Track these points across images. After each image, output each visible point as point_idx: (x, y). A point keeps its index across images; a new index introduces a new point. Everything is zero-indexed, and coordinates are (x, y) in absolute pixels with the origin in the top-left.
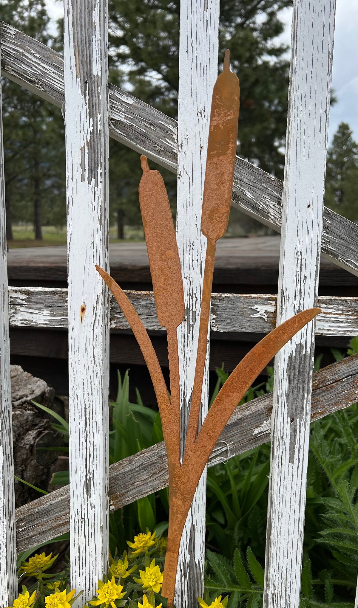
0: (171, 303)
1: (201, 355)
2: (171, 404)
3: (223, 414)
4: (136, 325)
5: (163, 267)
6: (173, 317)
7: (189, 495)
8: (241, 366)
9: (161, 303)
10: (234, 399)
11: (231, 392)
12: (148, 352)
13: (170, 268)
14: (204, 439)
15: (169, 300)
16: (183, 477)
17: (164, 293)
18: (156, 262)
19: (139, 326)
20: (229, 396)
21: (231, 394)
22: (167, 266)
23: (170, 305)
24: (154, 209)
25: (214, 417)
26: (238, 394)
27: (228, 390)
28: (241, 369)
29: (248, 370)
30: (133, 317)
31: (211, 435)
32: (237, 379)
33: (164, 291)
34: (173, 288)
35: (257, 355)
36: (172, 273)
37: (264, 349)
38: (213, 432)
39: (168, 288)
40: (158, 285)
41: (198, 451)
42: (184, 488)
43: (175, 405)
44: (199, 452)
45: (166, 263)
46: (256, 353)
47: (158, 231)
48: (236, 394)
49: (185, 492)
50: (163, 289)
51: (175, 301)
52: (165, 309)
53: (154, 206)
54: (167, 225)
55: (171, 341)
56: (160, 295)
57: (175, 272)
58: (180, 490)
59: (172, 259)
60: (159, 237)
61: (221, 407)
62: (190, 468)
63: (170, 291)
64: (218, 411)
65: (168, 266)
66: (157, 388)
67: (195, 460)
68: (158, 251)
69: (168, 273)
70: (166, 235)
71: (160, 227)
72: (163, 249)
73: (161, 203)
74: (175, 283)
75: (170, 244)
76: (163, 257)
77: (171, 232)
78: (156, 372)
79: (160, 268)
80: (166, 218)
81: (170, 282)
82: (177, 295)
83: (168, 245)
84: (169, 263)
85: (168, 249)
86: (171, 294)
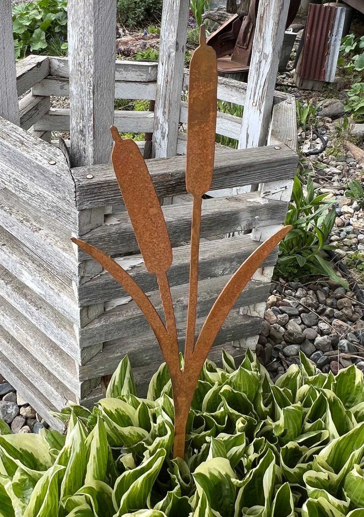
3: (216, 324)
6: (161, 264)
10: (226, 310)
13: (154, 223)
14: (201, 348)
15: (156, 250)
18: (138, 222)
20: (221, 310)
21: (222, 308)
22: (151, 222)
23: (158, 254)
24: (131, 175)
25: (209, 329)
26: (228, 306)
27: (220, 306)
28: (230, 287)
29: (235, 286)
30: (120, 274)
31: (207, 342)
32: (227, 296)
33: (150, 244)
34: (160, 239)
35: (242, 273)
36: (157, 227)
37: (248, 267)
39: (154, 240)
40: (144, 240)
41: (196, 358)
43: (172, 332)
45: (149, 220)
47: (138, 193)
51: (162, 250)
52: (154, 259)
53: (130, 172)
54: (147, 187)
55: (162, 283)
56: (147, 249)
57: (159, 225)
58: (183, 390)
59: (155, 215)
60: (139, 198)
63: (157, 243)
68: (140, 211)
69: (153, 228)
70: (147, 196)
71: (140, 190)
72: (146, 209)
73: (138, 168)
74: (161, 234)
75: (151, 202)
76: (146, 215)
77: (151, 192)
78: (151, 312)
79: (145, 225)
80: (146, 181)
81: (156, 235)
82: (163, 245)
83: (149, 204)
84: (153, 220)
85: (150, 207)
86: (158, 245)
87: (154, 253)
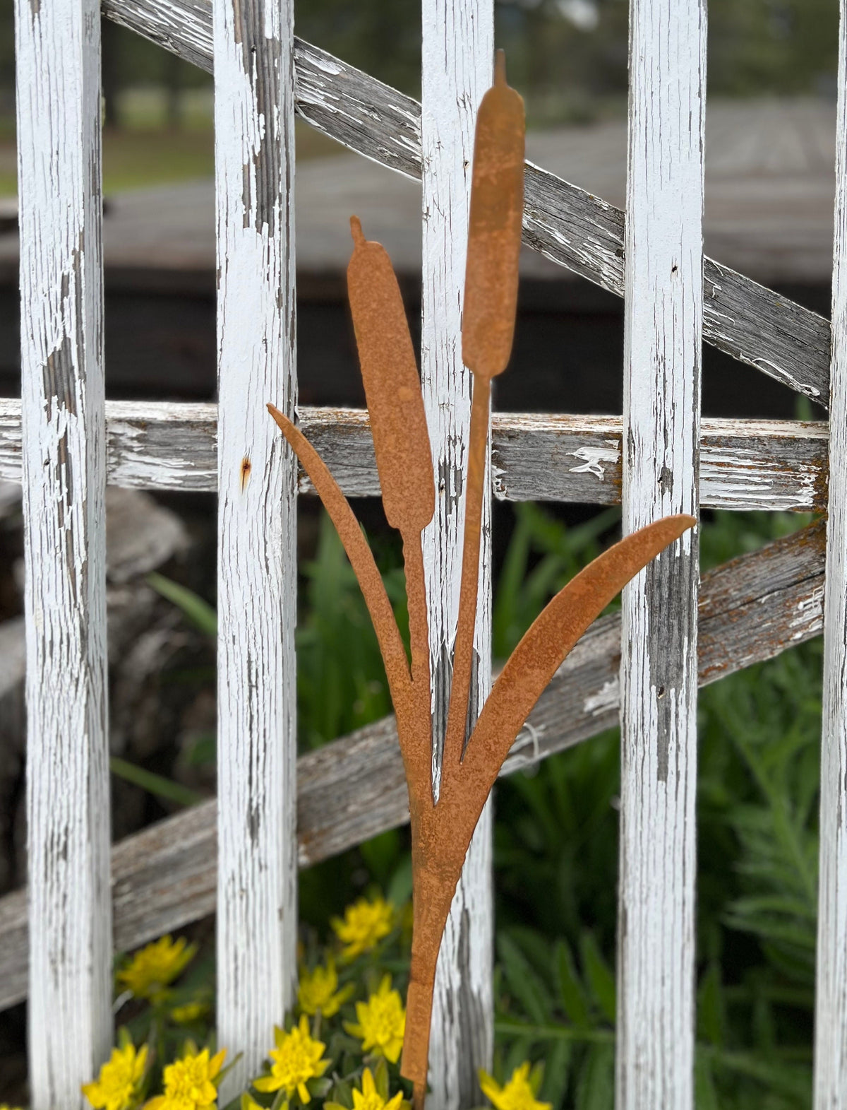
0: (408, 485)
1: (469, 590)
2: (412, 680)
3: (514, 708)
4: (343, 521)
5: (393, 416)
6: (413, 512)
7: (452, 867)
8: (547, 616)
9: (389, 484)
10: (536, 680)
11: (529, 667)
12: (366, 576)
13: (406, 419)
14: (478, 756)
15: (405, 479)
16: (439, 828)
17: (395, 465)
18: (379, 407)
19: (348, 524)
20: (526, 674)
21: (529, 671)
22: (400, 415)
23: (408, 488)
24: (374, 310)
25: (498, 713)
26: (543, 672)
27: (523, 662)
28: (547, 623)
29: (560, 625)
30: (337, 506)
31: (493, 749)
32: (539, 641)
33: (395, 461)
34: (413, 456)
35: (576, 598)
36: (410, 429)
37: (590, 587)
38: (495, 743)
39: (404, 455)
40: (384, 449)
41: (468, 779)
42: (441, 851)
43: (420, 684)
44: (470, 781)
45: (398, 410)
46: (574, 594)
47: (382, 350)
48: (538, 670)
49: (445, 859)
50: (394, 457)
51: (416, 481)
52: (398, 495)
53: (374, 306)
54: (399, 342)
55: (411, 557)
56: (389, 469)
57: (414, 426)
58: (433, 855)
59: (409, 402)
60: (384, 360)
61: (510, 694)
62: (454, 811)
63: (407, 462)
64: (505, 701)
65: (402, 416)
66: (385, 646)
67: (461, 796)
68: (383, 386)
69: (403, 429)
70: (398, 359)
71: (386, 344)
72: (393, 385)
73: (388, 300)
74: (415, 447)
75: (404, 375)
76: (393, 398)
77: (406, 355)
78: (383, 616)
79: (389, 418)
80: (398, 329)
81: (407, 445)
82: (419, 471)
83: (401, 377)
84: (404, 410)
85: (402, 384)
86: (409, 468)
87: (401, 484)
